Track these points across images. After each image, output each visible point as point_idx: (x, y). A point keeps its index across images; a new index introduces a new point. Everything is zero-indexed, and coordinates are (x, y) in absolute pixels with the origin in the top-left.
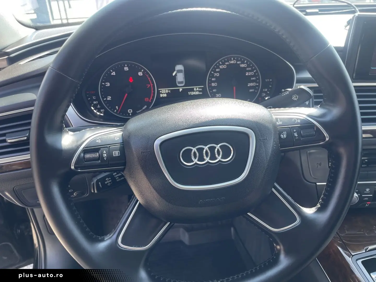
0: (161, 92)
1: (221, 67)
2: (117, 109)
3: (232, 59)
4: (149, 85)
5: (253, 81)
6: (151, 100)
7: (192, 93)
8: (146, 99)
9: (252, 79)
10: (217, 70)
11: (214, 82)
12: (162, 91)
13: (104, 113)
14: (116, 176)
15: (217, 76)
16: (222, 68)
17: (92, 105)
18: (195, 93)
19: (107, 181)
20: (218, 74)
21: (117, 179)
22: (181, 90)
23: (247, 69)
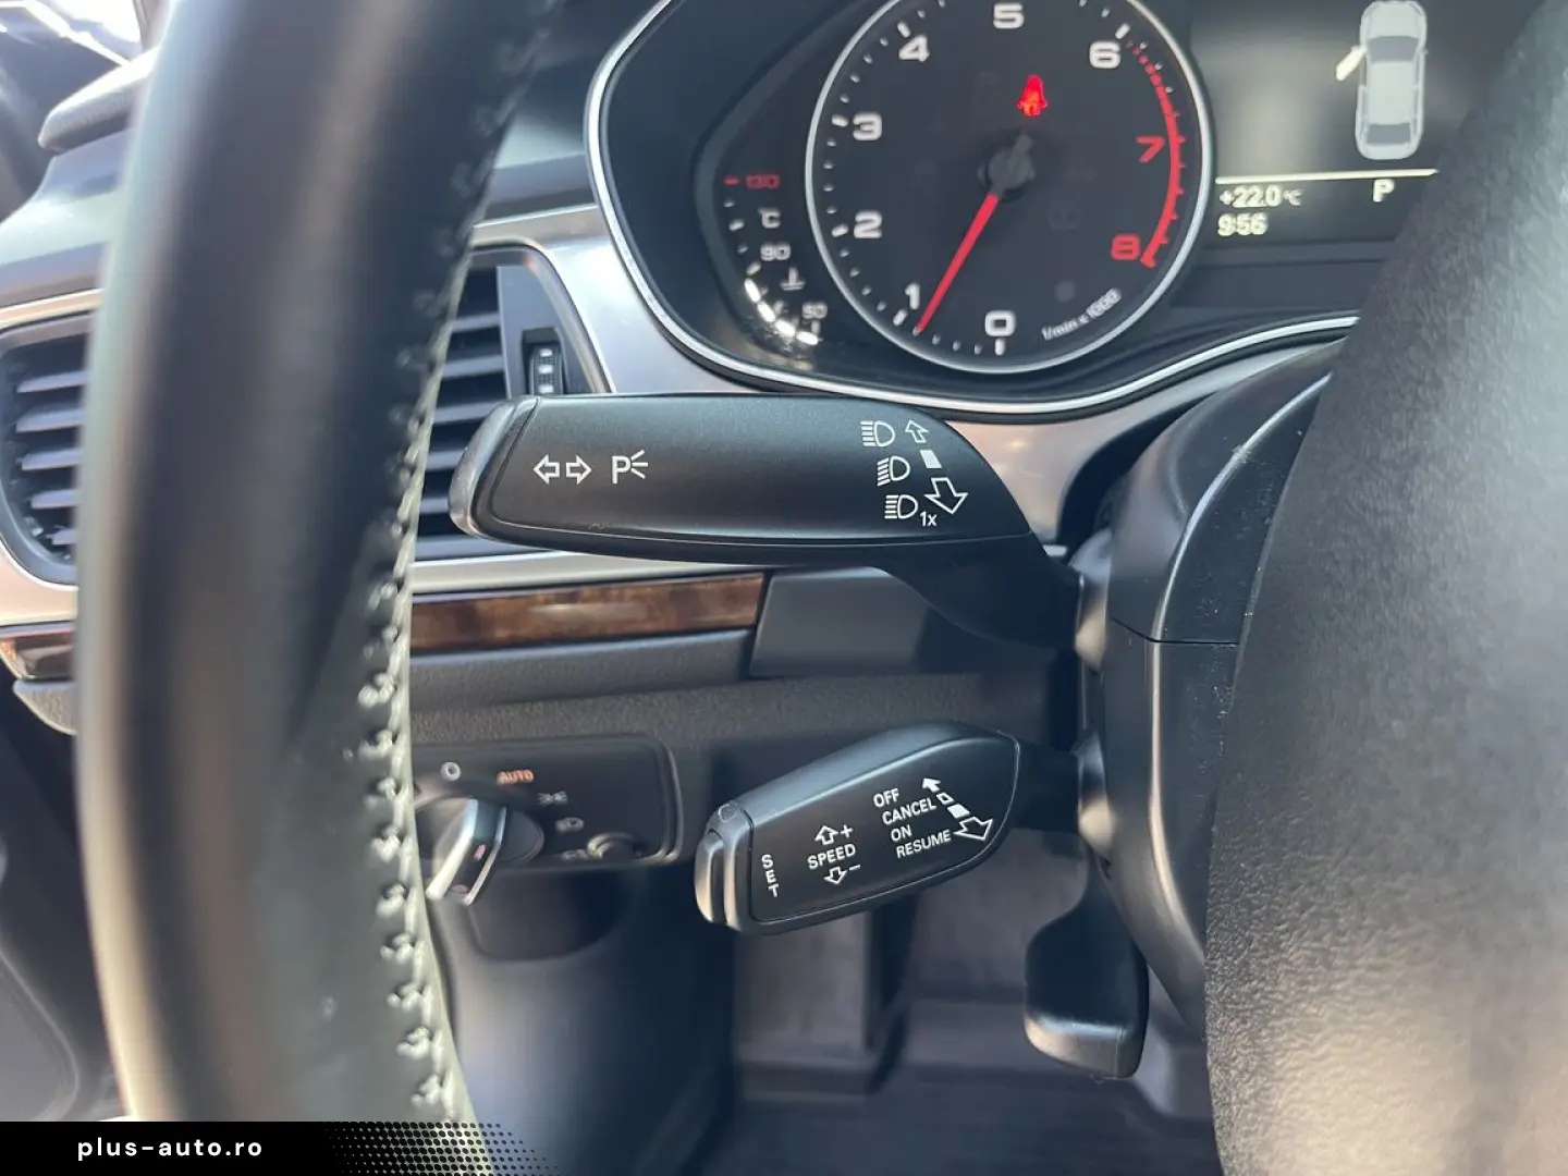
0: (1227, 198)
2: (914, 304)
4: (1158, 143)
6: (1156, 257)
8: (1124, 247)
12: (1238, 191)
13: (827, 328)
14: (897, 816)
17: (754, 269)
19: (825, 849)
21: (903, 842)
22: (1382, 189)
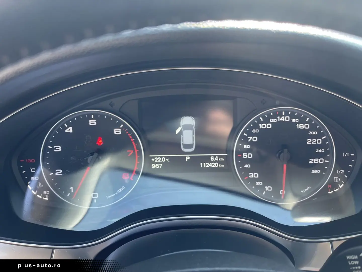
0: (153, 160)
1: (261, 126)
3: (283, 113)
5: (319, 156)
7: (206, 165)
9: (317, 151)
10: (254, 131)
11: (247, 151)
12: (155, 158)
13: (49, 197)
15: (253, 141)
16: (263, 128)
18: (212, 165)
20: (256, 137)
22: (187, 158)
23: (310, 133)
